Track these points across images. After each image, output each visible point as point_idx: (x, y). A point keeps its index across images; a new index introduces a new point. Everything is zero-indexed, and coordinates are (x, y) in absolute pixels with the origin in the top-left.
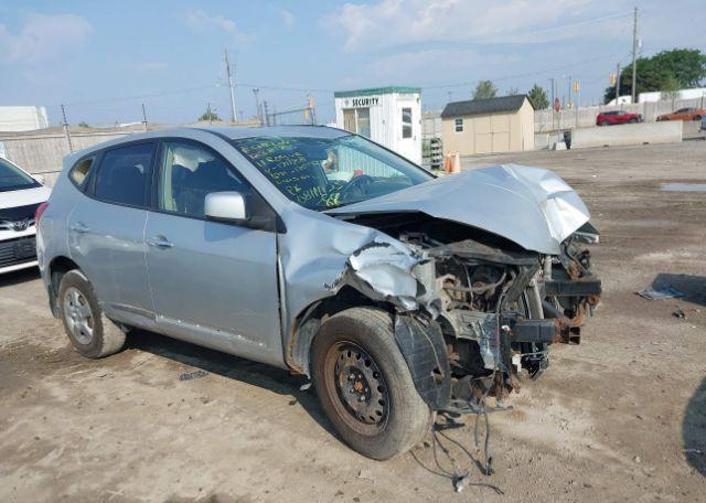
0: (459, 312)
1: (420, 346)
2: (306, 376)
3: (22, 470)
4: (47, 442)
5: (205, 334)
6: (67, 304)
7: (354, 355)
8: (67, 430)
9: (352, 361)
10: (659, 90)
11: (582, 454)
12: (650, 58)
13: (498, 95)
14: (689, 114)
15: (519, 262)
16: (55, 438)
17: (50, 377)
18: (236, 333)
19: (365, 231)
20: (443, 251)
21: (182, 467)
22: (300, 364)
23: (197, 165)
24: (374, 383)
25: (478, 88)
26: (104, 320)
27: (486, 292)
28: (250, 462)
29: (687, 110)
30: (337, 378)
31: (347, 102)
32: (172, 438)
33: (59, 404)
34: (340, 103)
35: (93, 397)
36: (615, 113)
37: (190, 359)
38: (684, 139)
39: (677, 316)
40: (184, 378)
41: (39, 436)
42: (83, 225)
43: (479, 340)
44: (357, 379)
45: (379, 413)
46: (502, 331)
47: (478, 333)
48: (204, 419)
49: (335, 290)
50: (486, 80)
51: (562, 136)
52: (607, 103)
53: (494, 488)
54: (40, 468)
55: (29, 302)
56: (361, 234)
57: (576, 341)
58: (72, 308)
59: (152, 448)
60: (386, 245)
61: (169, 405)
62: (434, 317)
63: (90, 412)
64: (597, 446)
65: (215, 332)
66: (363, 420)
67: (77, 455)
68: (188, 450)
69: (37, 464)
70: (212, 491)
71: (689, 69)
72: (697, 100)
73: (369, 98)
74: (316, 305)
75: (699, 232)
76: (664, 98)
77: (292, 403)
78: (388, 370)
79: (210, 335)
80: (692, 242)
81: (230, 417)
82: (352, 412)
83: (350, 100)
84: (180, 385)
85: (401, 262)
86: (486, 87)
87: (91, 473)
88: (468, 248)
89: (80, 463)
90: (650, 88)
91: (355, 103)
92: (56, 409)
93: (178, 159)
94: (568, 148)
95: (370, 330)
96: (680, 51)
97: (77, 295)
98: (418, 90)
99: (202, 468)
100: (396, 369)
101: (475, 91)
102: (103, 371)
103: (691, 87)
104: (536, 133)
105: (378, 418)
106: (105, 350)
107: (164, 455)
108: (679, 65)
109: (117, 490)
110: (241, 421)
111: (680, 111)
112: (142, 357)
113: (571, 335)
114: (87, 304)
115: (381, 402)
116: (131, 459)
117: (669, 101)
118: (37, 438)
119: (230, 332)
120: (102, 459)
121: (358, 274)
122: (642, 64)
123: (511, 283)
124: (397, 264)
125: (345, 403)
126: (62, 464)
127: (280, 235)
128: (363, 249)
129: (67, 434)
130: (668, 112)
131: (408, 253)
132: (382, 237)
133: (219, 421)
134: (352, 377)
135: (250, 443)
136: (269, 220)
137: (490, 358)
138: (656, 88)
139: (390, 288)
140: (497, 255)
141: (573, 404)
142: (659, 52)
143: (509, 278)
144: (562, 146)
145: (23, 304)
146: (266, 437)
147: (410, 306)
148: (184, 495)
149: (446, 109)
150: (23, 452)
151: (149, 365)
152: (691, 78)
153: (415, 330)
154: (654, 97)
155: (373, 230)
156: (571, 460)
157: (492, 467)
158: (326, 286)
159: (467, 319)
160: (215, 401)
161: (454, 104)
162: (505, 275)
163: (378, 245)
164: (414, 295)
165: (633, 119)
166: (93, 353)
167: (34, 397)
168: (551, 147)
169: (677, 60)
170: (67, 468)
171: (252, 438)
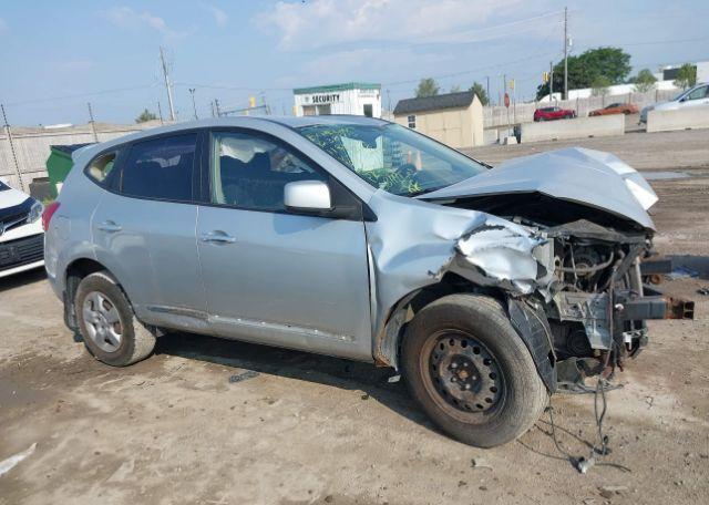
0: (564, 294)
1: (536, 330)
2: (393, 368)
3: (96, 488)
4: (110, 456)
5: (272, 331)
6: (87, 309)
7: (458, 343)
8: (129, 441)
9: (457, 349)
10: (588, 87)
11: (682, 427)
12: (578, 56)
13: (440, 93)
14: (619, 108)
15: (632, 240)
16: (118, 451)
17: (79, 389)
18: (313, 328)
19: (471, 215)
20: (562, 231)
21: (279, 470)
22: (388, 357)
23: (252, 156)
24: (485, 371)
25: (421, 86)
26: (136, 324)
27: (588, 273)
28: (350, 460)
29: (617, 105)
30: (434, 368)
31: (307, 99)
32: (253, 443)
33: (104, 416)
34: (300, 100)
35: (141, 406)
36: (551, 109)
37: (231, 361)
38: (626, 132)
39: (703, 293)
40: (234, 380)
41: (100, 450)
42: (113, 223)
43: (584, 322)
44: (461, 367)
45: (488, 400)
46: (615, 310)
47: (584, 314)
48: (277, 419)
49: (439, 277)
50: (427, 78)
51: (512, 131)
52: (539, 100)
53: (617, 466)
54: (117, 484)
55: (16, 313)
56: (467, 218)
57: (690, 316)
58: (95, 314)
59: (236, 454)
60: (501, 228)
61: (232, 408)
62: (547, 301)
63: (147, 422)
64: (690, 419)
65: (284, 328)
66: (468, 409)
67: (153, 467)
68: (277, 452)
69: (111, 480)
70: (324, 492)
71: (614, 67)
72: (625, 95)
73: (330, 94)
74: (414, 294)
75: (683, 216)
76: (594, 95)
77: (364, 398)
78: (509, 356)
79: (280, 332)
80: (679, 226)
81: (307, 416)
82: (454, 402)
83: (310, 97)
84: (234, 387)
85: (518, 244)
86: (427, 85)
87: (179, 484)
88: (584, 228)
89: (160, 475)
90: (577, 85)
91: (316, 99)
92: (104, 421)
93: (226, 149)
94: (519, 142)
95: (484, 316)
96: (605, 50)
97: (101, 300)
98: (378, 87)
99: (302, 469)
100: (517, 354)
101: (418, 89)
102: (137, 379)
103: (617, 84)
104: (485, 129)
105: (486, 406)
106: (137, 355)
107: (253, 461)
108: (604, 63)
109: (218, 500)
110: (319, 419)
111: (611, 106)
112: (175, 362)
113: (686, 310)
114: (115, 309)
115: (492, 390)
116: (219, 465)
117: (600, 97)
118: (97, 453)
119: (303, 327)
120: (185, 469)
121: (468, 258)
122: (572, 61)
123: (620, 261)
124: (514, 247)
125: (444, 393)
126: (140, 478)
127: (368, 224)
128: (473, 232)
129: (130, 446)
130: (599, 107)
131: (526, 235)
132: (492, 220)
133: (295, 421)
134: (455, 365)
135: (341, 441)
136: (354, 208)
137: (596, 338)
138: (585, 85)
139: (506, 272)
140: (611, 234)
141: (648, 381)
142: (586, 50)
143: (617, 257)
144: (513, 140)
145: (10, 314)
146: (355, 433)
147: (526, 289)
148: (294, 498)
149: (398, 106)
150: (87, 468)
151: (187, 369)
152: (617, 75)
153: (530, 314)
154: (585, 93)
155: (480, 213)
156: (673, 434)
157: (609, 446)
158: (430, 273)
159: (573, 301)
160: (280, 401)
161: (405, 101)
162: (612, 254)
163: (491, 228)
164: (534, 277)
165: (568, 114)
166: (121, 360)
167: (70, 411)
168: (502, 141)
169: (602, 58)
170: (148, 482)
171: (340, 435)
